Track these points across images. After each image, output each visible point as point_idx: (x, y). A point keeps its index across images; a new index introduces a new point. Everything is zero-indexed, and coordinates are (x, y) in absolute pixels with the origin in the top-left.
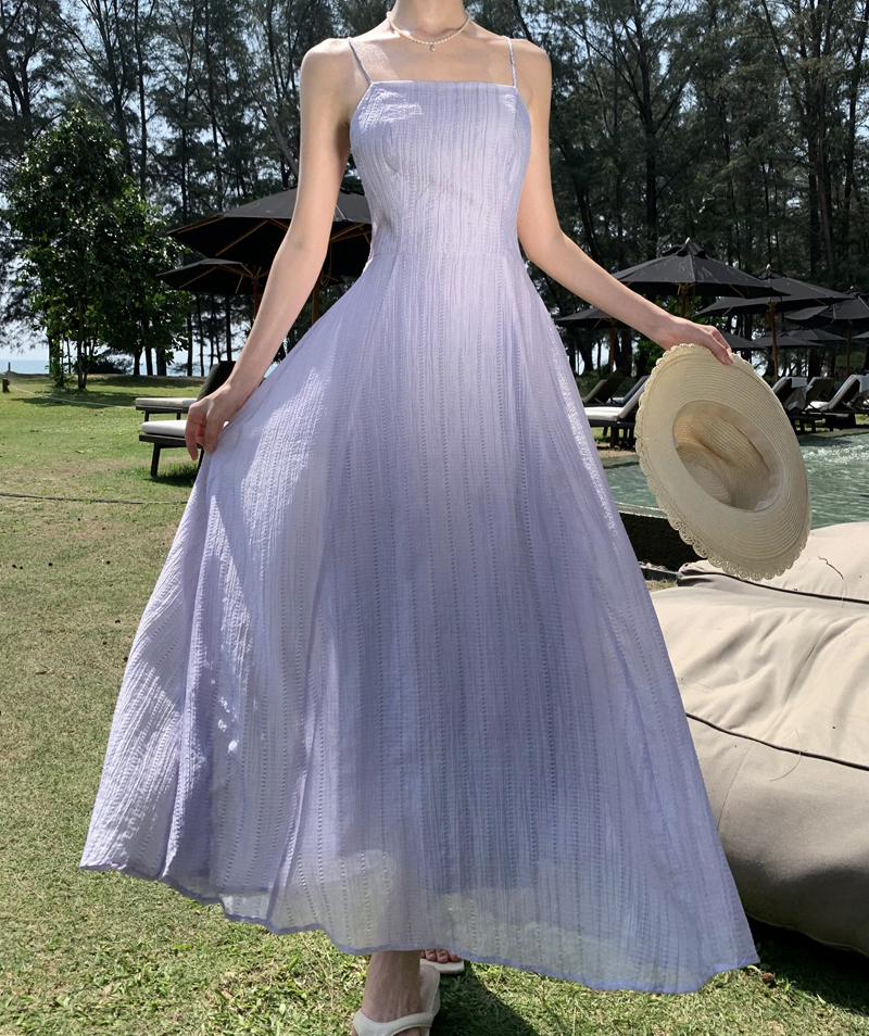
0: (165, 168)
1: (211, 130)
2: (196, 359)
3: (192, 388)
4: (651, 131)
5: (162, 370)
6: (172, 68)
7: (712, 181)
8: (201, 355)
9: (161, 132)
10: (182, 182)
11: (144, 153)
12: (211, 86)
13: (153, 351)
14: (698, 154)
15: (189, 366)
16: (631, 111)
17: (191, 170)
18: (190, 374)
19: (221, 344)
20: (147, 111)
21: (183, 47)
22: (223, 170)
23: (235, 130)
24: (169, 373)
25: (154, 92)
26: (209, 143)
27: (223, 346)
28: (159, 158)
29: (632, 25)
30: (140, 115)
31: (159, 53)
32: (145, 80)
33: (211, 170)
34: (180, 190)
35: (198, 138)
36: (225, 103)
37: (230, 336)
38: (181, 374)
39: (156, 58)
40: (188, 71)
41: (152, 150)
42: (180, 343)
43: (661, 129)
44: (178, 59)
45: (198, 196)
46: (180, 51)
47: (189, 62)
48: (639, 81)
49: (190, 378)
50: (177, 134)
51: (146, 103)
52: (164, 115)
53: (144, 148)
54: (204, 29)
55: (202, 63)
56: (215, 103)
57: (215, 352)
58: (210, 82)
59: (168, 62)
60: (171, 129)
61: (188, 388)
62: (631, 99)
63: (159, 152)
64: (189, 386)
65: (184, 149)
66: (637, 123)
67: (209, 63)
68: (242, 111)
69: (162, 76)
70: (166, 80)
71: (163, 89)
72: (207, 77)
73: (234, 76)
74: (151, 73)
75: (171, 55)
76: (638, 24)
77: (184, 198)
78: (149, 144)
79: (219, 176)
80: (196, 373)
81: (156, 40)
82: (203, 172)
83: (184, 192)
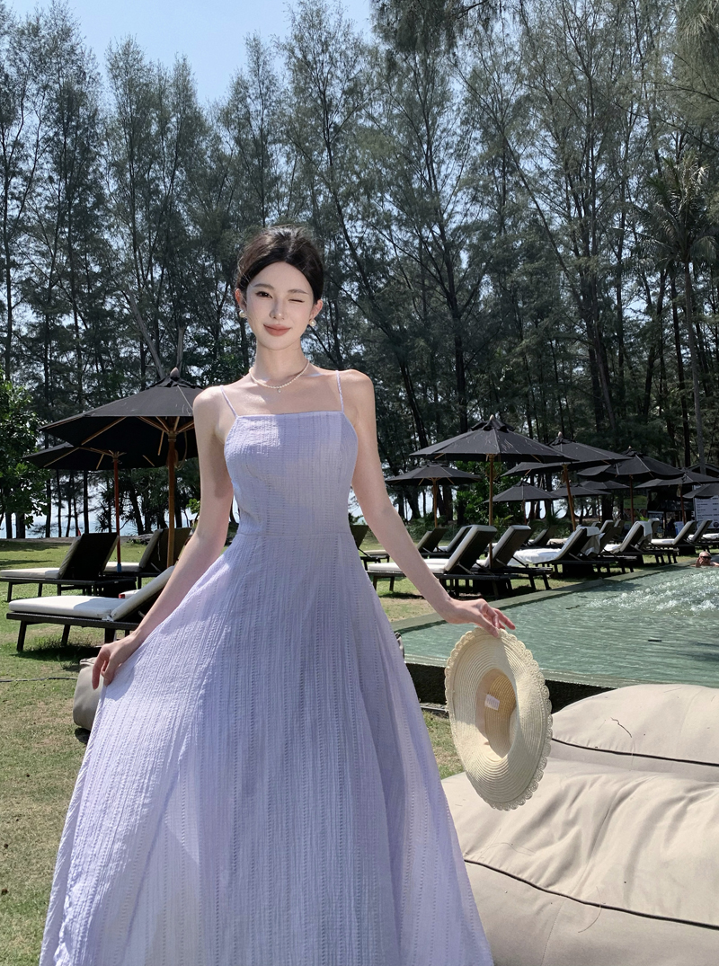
0: (30, 349)
1: (72, 315)
2: (54, 520)
3: (51, 550)
4: (456, 316)
5: (21, 534)
6: (37, 262)
7: (510, 355)
8: (59, 516)
9: (26, 317)
10: (45, 361)
11: (10, 336)
12: (72, 277)
13: (14, 516)
14: (497, 334)
15: (47, 527)
16: (438, 298)
17: (53, 350)
18: (48, 535)
19: (78, 506)
20: (13, 299)
21: (48, 244)
22: (83, 350)
23: (96, 316)
24: (29, 535)
25: (21, 282)
26: (70, 326)
27: (80, 507)
28: (23, 339)
29: (437, 229)
30: (6, 303)
31: (25, 250)
32: (12, 272)
33: (73, 349)
34: (43, 368)
35: (59, 321)
36: (86, 291)
37: (86, 498)
38: (39, 535)
39: (23, 254)
40: (53, 265)
41: (17, 333)
42: (40, 509)
43: (465, 313)
44: (43, 254)
45: (59, 373)
46: (44, 248)
47: (54, 257)
48: (444, 274)
49: (48, 540)
50: (41, 319)
51: (13, 292)
52: (29, 302)
53: (9, 331)
54: (67, 230)
55: (65, 258)
56: (76, 292)
57: (73, 513)
58: (73, 275)
59: (34, 257)
60: (35, 315)
61: (47, 551)
62: (438, 288)
63: (23, 334)
64: (48, 548)
65: (47, 332)
66: (445, 308)
67: (71, 260)
68: (104, 299)
69: (27, 269)
70: (32, 272)
71: (29, 280)
72: (69, 270)
73: (97, 269)
74: (18, 266)
75: (36, 251)
76: (442, 229)
77: (46, 374)
78: (14, 328)
79: (79, 356)
80: (54, 535)
81: (22, 238)
82: (64, 351)
83: (46, 369)
